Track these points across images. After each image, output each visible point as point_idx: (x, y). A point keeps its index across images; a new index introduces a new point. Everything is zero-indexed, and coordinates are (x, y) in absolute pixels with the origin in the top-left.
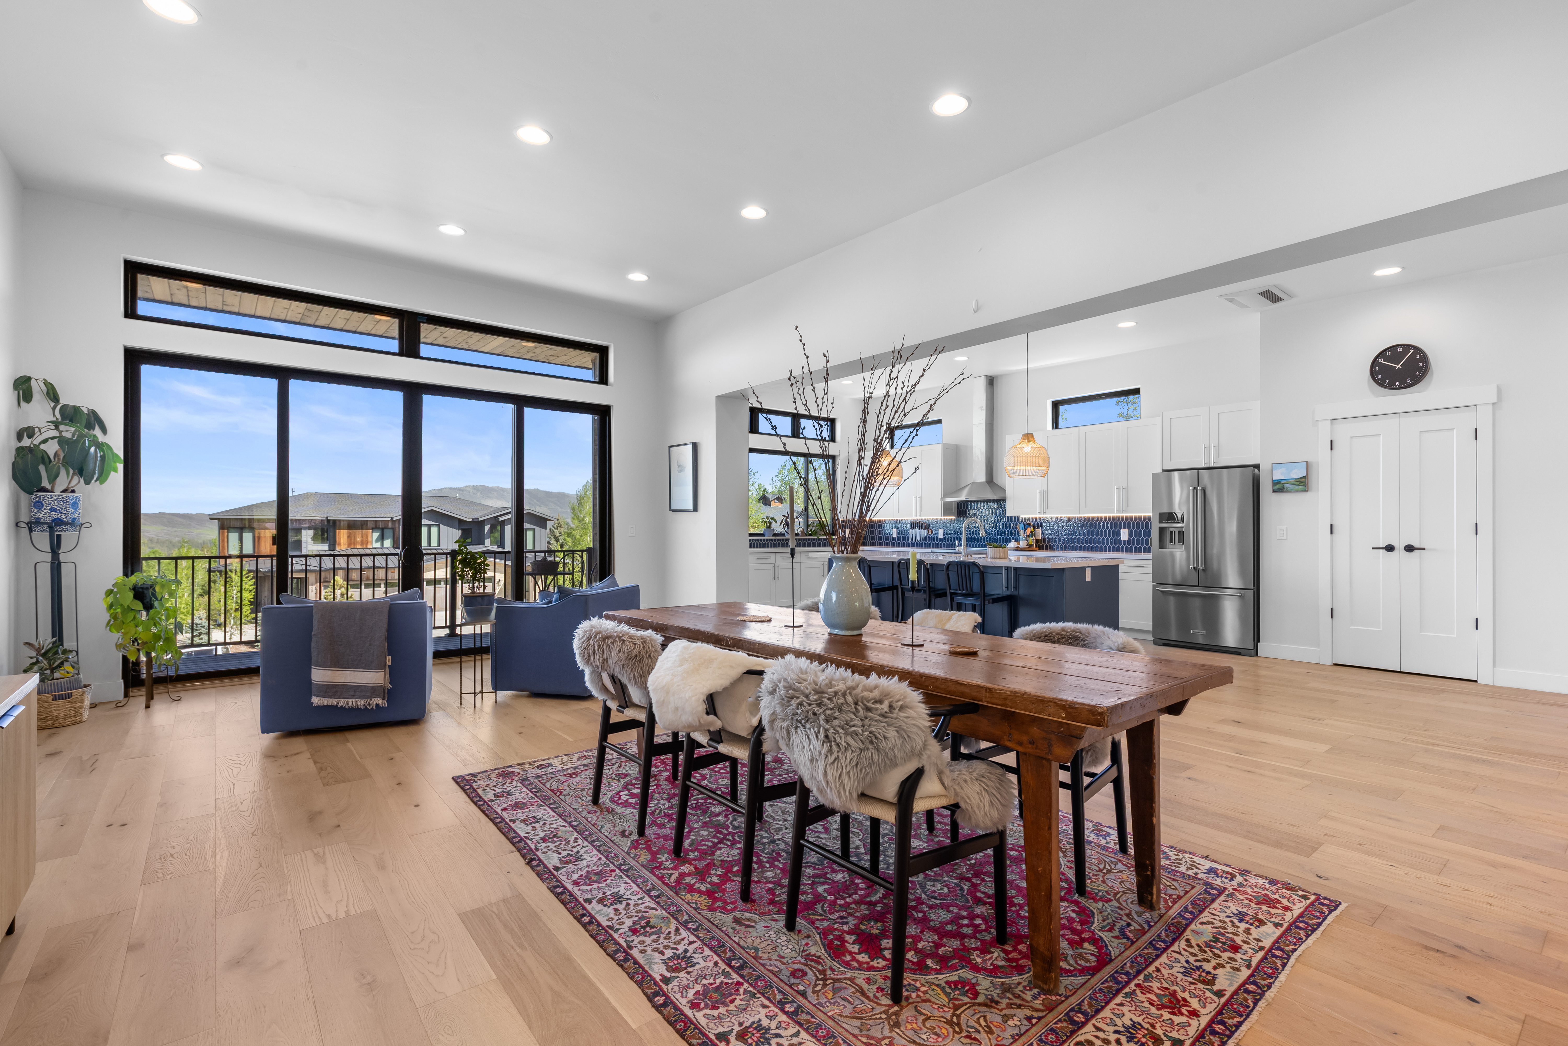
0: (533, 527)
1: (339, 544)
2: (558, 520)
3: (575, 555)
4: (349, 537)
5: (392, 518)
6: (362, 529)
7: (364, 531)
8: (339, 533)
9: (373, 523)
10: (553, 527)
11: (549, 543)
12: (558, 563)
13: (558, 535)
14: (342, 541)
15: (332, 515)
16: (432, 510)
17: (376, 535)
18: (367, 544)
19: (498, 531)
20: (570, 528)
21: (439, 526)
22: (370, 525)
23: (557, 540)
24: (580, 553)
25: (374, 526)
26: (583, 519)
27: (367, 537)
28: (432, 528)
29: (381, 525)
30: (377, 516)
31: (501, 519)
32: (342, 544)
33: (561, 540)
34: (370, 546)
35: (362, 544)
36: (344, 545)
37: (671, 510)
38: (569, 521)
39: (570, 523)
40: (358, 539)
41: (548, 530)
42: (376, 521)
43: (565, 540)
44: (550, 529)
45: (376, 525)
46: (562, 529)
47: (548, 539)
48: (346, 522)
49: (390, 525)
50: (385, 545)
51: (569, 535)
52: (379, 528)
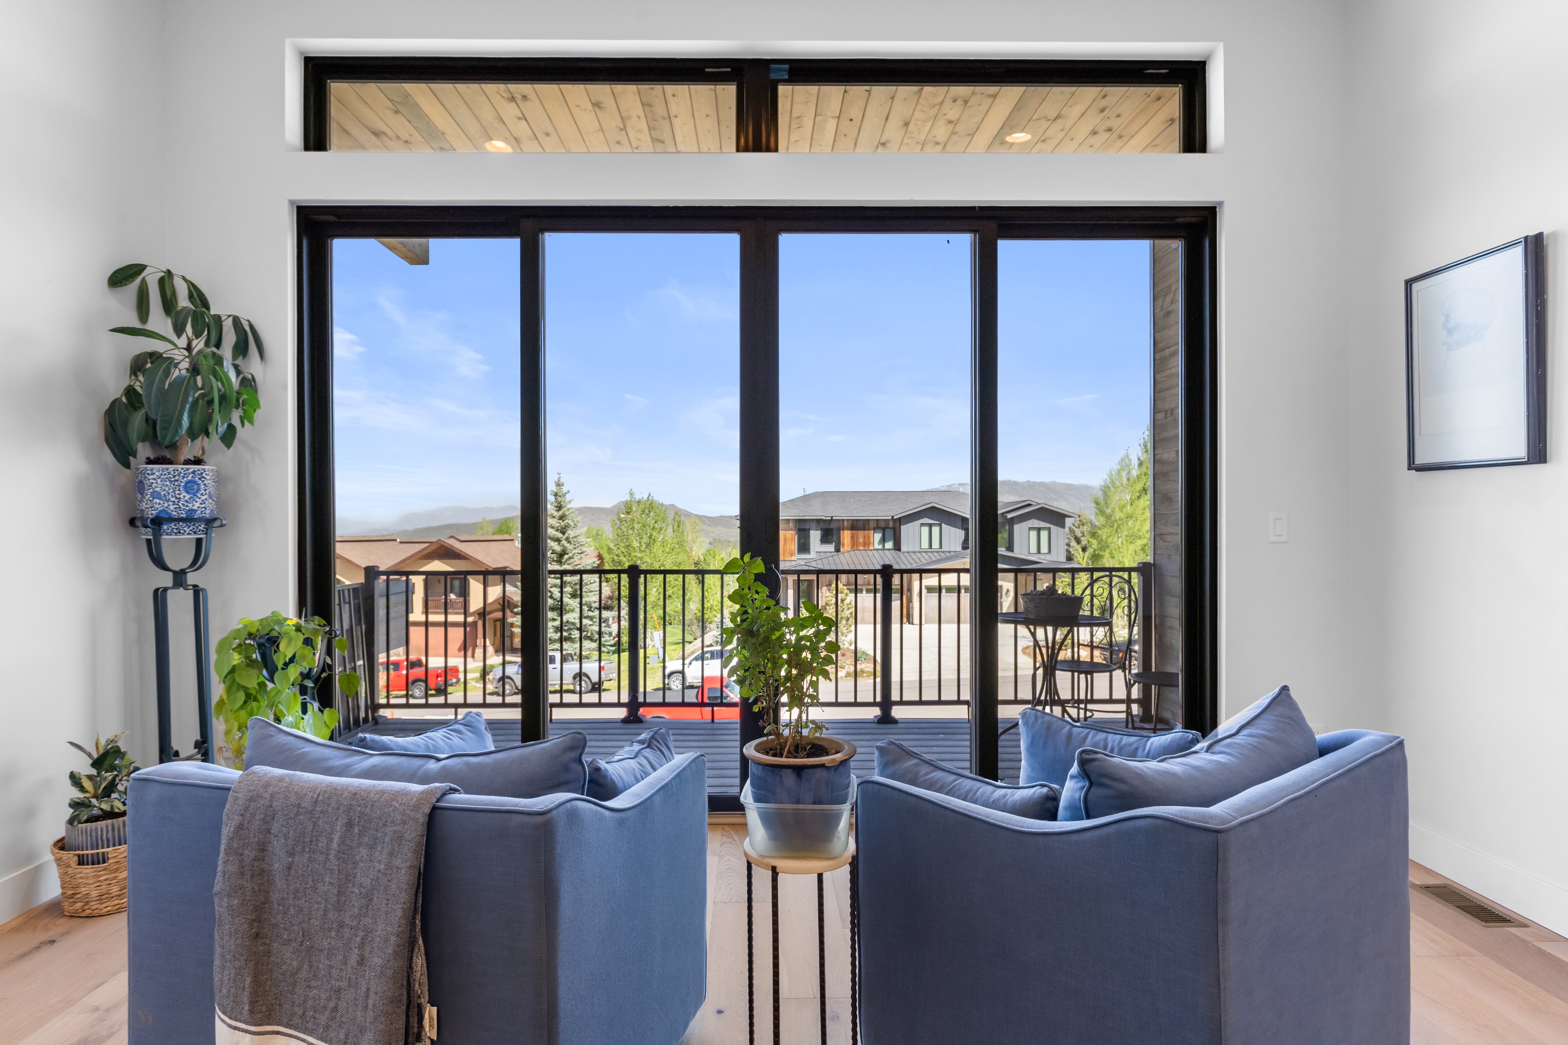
0: (1048, 525)
1: (843, 545)
2: (1079, 516)
3: (1116, 580)
4: (852, 537)
5: (893, 517)
6: (864, 530)
7: (866, 532)
8: (843, 533)
9: (875, 523)
10: (1074, 525)
11: (1068, 545)
12: (1080, 600)
13: (1079, 535)
14: (846, 542)
15: (837, 514)
16: (933, 507)
17: (878, 536)
18: (869, 545)
19: (1006, 530)
20: (1093, 526)
21: (940, 525)
22: (872, 525)
23: (1078, 541)
24: (1126, 575)
25: (875, 526)
26: (1110, 516)
27: (869, 537)
28: (933, 528)
29: (882, 525)
30: (878, 514)
31: (1009, 516)
32: (846, 545)
33: (1084, 542)
34: (871, 548)
35: (864, 545)
36: (848, 546)
37: (1412, 465)
38: (1093, 518)
39: (1094, 520)
40: (861, 540)
41: (1067, 529)
42: (877, 520)
43: (1089, 542)
44: (1070, 528)
45: (877, 525)
46: (1085, 527)
47: (1066, 541)
48: (850, 522)
49: (891, 524)
50: (886, 547)
51: (1093, 535)
52: (880, 528)
